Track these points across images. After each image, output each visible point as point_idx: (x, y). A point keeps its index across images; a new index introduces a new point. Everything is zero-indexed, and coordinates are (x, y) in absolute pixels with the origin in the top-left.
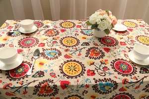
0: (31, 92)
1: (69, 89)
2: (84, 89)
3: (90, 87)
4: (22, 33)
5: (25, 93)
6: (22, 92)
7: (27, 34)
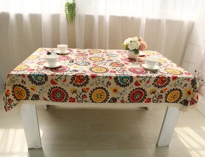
0: (69, 80)
1: (97, 79)
2: (107, 80)
3: (113, 78)
4: (58, 54)
5: (65, 81)
6: (62, 80)
7: (62, 55)
